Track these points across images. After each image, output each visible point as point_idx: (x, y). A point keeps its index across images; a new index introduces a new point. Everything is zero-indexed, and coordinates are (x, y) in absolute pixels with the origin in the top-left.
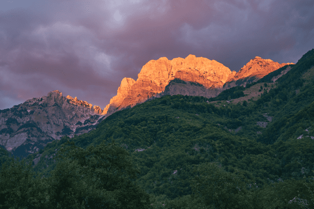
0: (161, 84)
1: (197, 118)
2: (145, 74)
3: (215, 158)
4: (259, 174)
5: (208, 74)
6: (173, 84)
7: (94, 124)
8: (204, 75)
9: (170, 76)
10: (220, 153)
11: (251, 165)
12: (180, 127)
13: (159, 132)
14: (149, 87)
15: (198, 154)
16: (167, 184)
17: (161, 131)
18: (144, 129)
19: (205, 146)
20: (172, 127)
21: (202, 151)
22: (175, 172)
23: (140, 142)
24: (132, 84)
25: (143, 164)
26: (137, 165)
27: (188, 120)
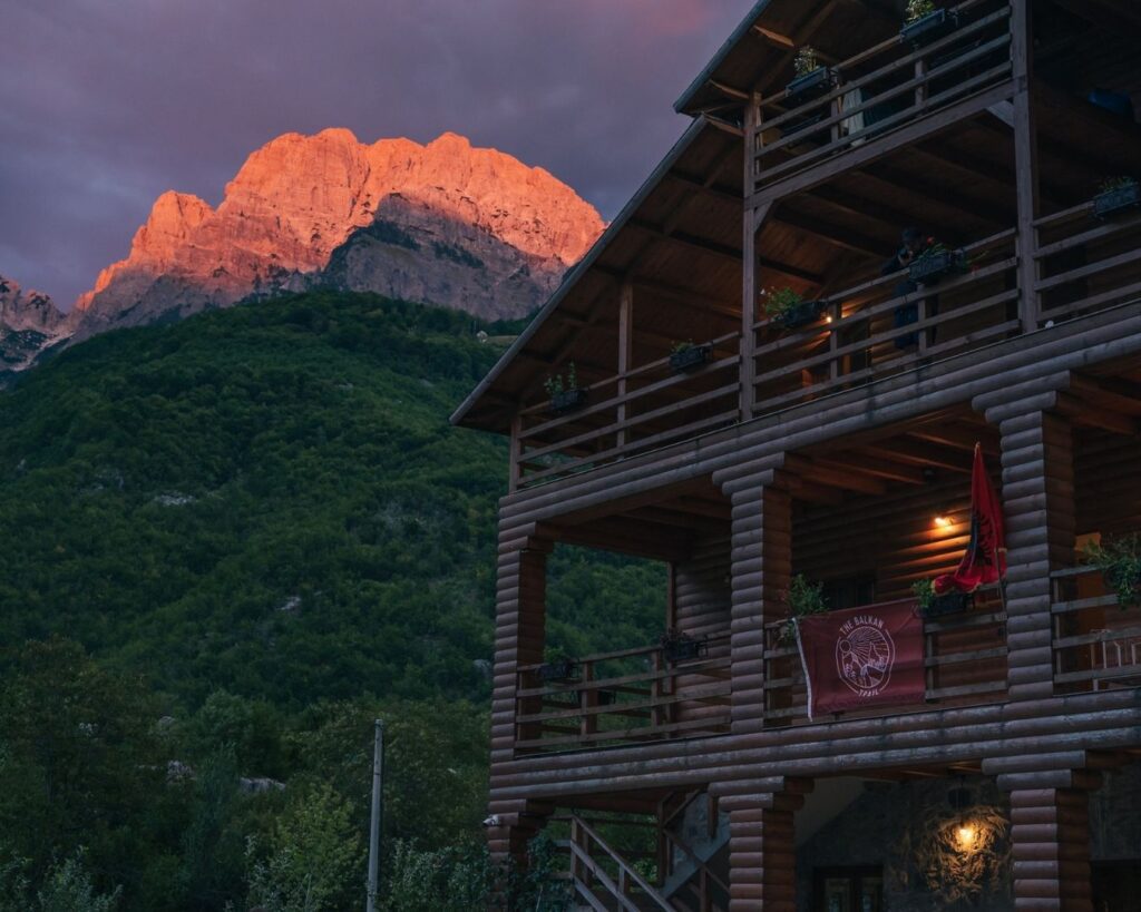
0: (316, 236)
1: (425, 398)
2: (254, 189)
3: (456, 562)
4: (615, 640)
5: (508, 221)
6: (365, 244)
7: (19, 368)
8: (494, 224)
9: (359, 210)
10: (480, 546)
11: (590, 603)
12: (348, 425)
13: (263, 435)
14: (266, 242)
15: (394, 543)
16: (252, 646)
17: (272, 433)
18: (202, 419)
19: (428, 514)
20: (317, 423)
21: (412, 531)
22: (293, 603)
23: (176, 469)
24: (195, 223)
25: (176, 556)
26: (151, 558)
27: (386, 400)
